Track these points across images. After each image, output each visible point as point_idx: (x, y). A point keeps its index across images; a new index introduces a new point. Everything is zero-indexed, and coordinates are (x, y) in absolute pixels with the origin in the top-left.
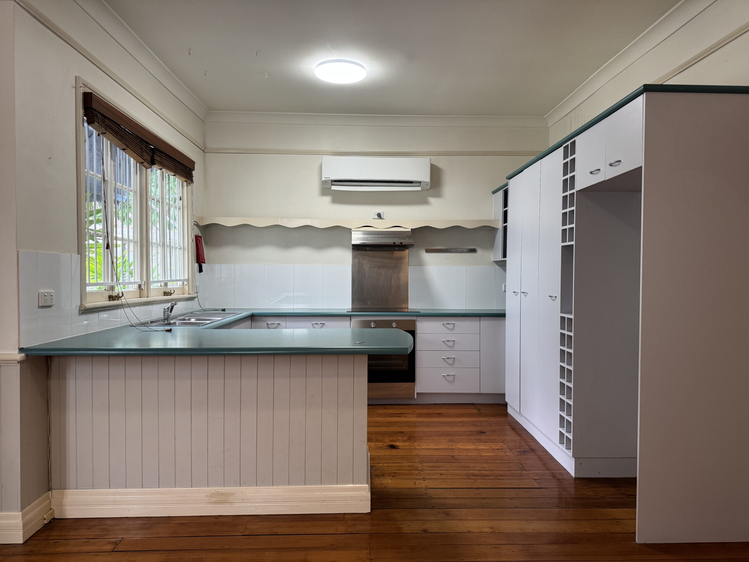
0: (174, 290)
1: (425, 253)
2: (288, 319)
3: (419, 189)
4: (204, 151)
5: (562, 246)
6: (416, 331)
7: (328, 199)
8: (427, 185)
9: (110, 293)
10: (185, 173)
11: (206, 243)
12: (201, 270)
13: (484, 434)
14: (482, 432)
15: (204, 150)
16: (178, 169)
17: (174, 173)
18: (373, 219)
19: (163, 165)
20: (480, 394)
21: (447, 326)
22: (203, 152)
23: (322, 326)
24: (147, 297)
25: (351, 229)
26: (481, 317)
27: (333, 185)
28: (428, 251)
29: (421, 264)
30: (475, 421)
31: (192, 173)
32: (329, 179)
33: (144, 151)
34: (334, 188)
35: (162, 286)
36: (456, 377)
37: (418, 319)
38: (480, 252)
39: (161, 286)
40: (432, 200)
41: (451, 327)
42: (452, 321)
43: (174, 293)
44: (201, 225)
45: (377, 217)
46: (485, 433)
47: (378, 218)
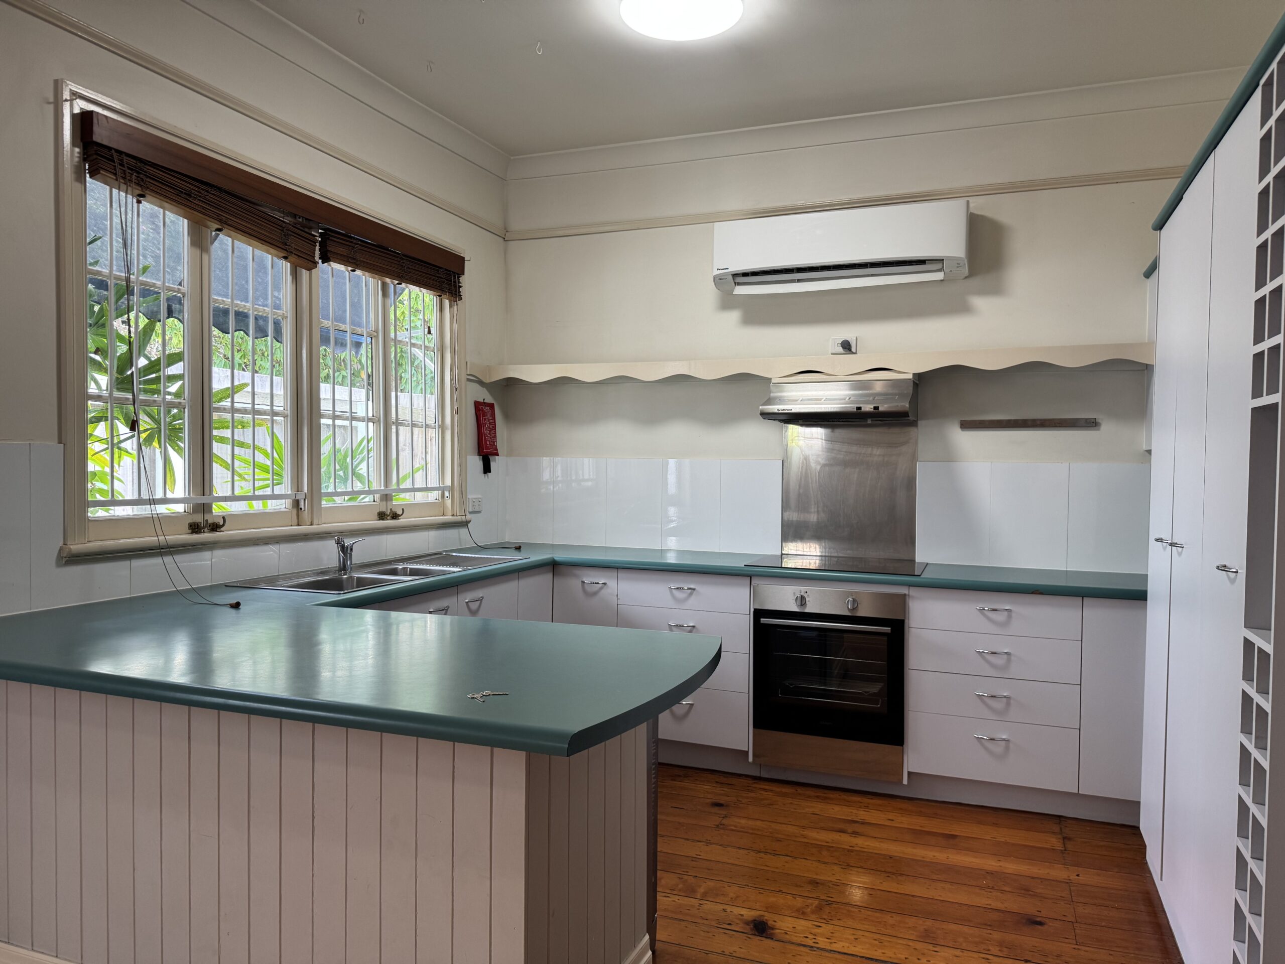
0: (403, 510)
1: (960, 430)
2: (622, 574)
3: (940, 276)
4: (504, 239)
5: (1253, 409)
6: (906, 621)
7: (734, 316)
8: (959, 265)
9: (198, 518)
10: (436, 281)
11: (507, 416)
12: (487, 469)
13: (1039, 927)
14: (1034, 922)
15: (504, 237)
16: (409, 270)
17: (399, 279)
18: (833, 354)
19: (358, 263)
20: (1078, 795)
21: (992, 615)
22: (502, 239)
23: (691, 594)
24: (310, 524)
25: (771, 379)
26: (1084, 598)
27: (739, 284)
28: (966, 425)
29: (948, 457)
30: (1033, 878)
31: (459, 280)
32: (726, 271)
33: (291, 233)
34: (740, 290)
35: (376, 500)
36: (1011, 745)
37: (913, 592)
38: (1108, 427)
39: (374, 501)
40: (980, 302)
41: (1000, 617)
42: (1005, 603)
43: (404, 514)
44: (488, 382)
45: (841, 350)
46: (1041, 924)
47: (844, 352)
